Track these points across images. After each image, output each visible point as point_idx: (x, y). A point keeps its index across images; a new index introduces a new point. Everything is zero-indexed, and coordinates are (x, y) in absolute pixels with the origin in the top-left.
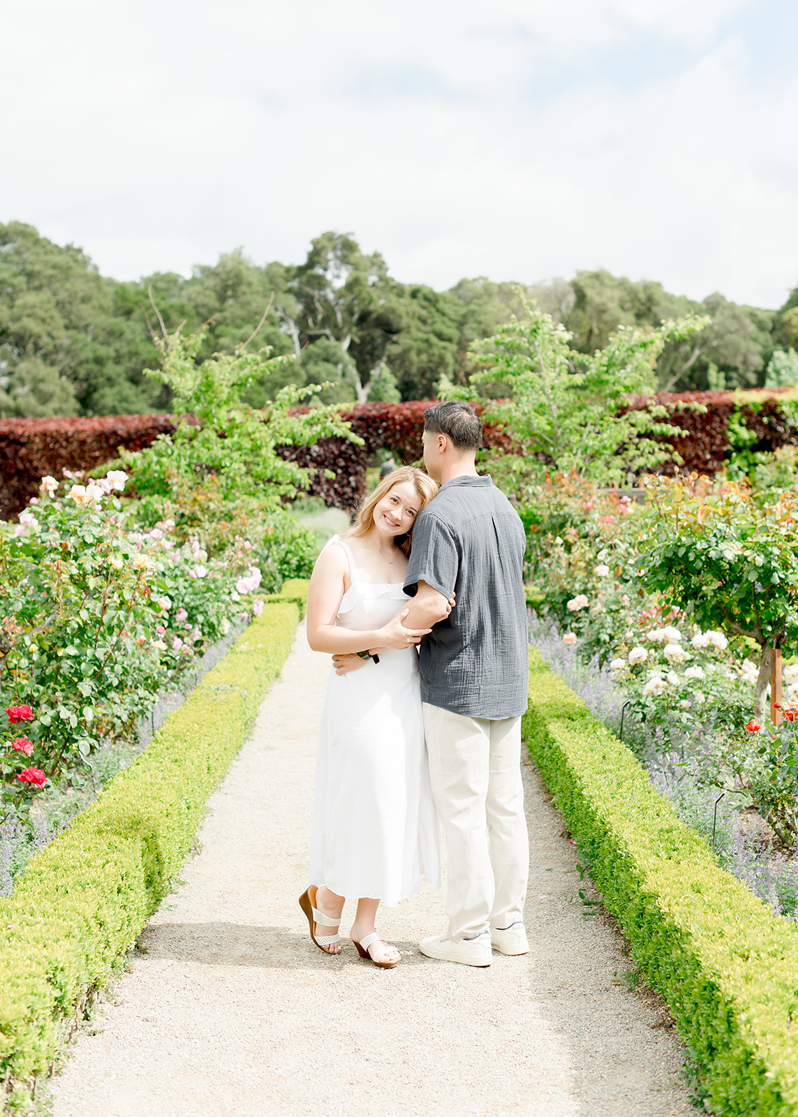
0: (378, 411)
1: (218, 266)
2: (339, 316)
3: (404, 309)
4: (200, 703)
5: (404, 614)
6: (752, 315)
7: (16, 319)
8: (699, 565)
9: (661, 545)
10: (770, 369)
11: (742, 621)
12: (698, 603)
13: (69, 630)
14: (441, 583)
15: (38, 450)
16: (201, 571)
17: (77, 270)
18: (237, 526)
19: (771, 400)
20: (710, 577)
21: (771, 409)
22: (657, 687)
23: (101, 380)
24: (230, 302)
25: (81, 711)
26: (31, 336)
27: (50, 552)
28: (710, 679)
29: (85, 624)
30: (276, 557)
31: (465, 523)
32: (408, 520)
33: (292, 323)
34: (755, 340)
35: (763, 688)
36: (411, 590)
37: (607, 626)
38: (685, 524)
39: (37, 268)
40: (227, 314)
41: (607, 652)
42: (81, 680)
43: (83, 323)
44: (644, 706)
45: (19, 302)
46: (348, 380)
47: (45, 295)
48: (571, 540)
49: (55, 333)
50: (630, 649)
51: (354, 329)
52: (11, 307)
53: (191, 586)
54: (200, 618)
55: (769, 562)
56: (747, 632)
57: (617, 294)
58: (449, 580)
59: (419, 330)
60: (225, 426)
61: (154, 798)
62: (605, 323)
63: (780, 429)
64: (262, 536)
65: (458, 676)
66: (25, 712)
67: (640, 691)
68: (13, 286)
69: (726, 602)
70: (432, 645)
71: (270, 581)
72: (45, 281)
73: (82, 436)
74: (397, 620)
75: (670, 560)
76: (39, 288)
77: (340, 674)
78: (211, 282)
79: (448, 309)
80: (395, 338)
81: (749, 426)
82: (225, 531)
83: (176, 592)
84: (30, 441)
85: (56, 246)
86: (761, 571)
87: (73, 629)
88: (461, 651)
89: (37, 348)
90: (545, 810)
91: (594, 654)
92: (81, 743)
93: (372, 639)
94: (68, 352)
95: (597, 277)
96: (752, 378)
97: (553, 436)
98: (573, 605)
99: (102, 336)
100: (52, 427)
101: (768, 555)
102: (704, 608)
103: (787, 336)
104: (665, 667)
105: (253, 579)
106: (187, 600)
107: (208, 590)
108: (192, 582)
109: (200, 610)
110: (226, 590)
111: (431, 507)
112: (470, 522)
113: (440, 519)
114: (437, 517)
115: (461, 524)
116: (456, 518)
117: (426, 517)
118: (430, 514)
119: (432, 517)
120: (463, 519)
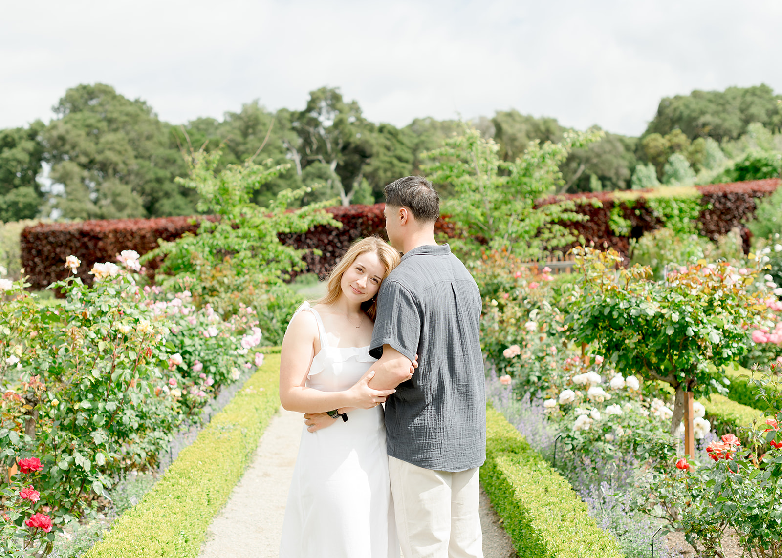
0: (356, 210)
1: (242, 112)
2: (329, 146)
3: (375, 141)
4: (207, 442)
5: (370, 376)
6: (621, 140)
7: (101, 152)
8: (621, 322)
9: (588, 305)
10: (634, 178)
11: (658, 369)
12: (621, 353)
13: (82, 387)
14: (404, 347)
15: (111, 244)
16: (213, 331)
17: (143, 116)
18: (246, 296)
19: (641, 197)
20: (630, 332)
21: (641, 204)
22: (584, 423)
23: (161, 194)
24: (251, 138)
25: (94, 456)
26: (111, 163)
27: (73, 319)
28: (628, 416)
29: (97, 381)
30: (279, 318)
31: (427, 289)
32: (372, 288)
33: (295, 152)
34: (623, 158)
35: (677, 425)
36: (376, 353)
37: (535, 369)
38: (609, 288)
39: (115, 115)
40: (249, 146)
41: (536, 390)
42: (94, 429)
43: (147, 154)
44: (573, 439)
45: (102, 140)
46: (335, 191)
47: (121, 134)
48: (503, 302)
49: (128, 162)
50: (560, 392)
51: (340, 155)
52: (97, 143)
53: (205, 343)
54: (213, 369)
55: (683, 318)
56: (663, 378)
57: (524, 127)
58: (412, 343)
59: (385, 155)
60: (237, 221)
61: (151, 538)
62: (516, 148)
63: (648, 218)
64: (266, 302)
65: (421, 431)
66: (35, 463)
67: (569, 426)
68: (98, 129)
69: (646, 352)
70: (396, 403)
71: (275, 337)
72: (120, 125)
73: (143, 233)
74: (364, 381)
75: (596, 318)
76: (116, 130)
77: (312, 431)
78: (237, 124)
79: (405, 140)
80: (368, 160)
81: (625, 217)
82: (237, 299)
83: (193, 348)
84: (106, 236)
85: (128, 100)
86: (677, 326)
87: (86, 386)
88: (424, 409)
89: (115, 172)
90: (495, 531)
91: (525, 392)
92: (95, 484)
93: (341, 400)
94: (137, 174)
95: (510, 115)
96: (622, 184)
97: (486, 223)
98: (508, 353)
99: (161, 162)
100: (121, 226)
101: (682, 313)
102: (627, 359)
103: (645, 155)
104: (588, 406)
105: (255, 337)
106: (202, 354)
107: (219, 346)
108: (206, 340)
109: (211, 363)
110: (233, 346)
111: (394, 275)
112: (431, 289)
113: (403, 286)
114: (400, 284)
115: (423, 291)
116: (418, 285)
117: (390, 285)
118: (394, 282)
119: (396, 285)
120: (424, 286)
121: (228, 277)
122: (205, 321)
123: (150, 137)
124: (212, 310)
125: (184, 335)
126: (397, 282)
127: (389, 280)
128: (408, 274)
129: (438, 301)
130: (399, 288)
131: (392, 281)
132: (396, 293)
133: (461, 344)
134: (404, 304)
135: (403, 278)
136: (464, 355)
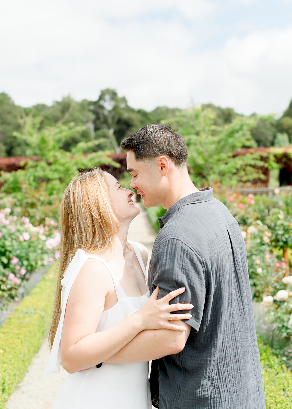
2: (110, 120)
3: (136, 118)
10: (276, 141)
16: (27, 236)
17: (5, 101)
18: (54, 208)
19: (286, 152)
23: (15, 144)
24: (66, 114)
31: (210, 244)
33: (91, 123)
34: (270, 130)
44: (287, 328)
46: (112, 145)
54: (25, 263)
60: (51, 160)
67: (284, 319)
78: (59, 107)
79: (152, 118)
96: (269, 144)
106: (18, 252)
107: (30, 246)
108: (20, 243)
109: (24, 258)
110: (40, 246)
111: (171, 231)
112: (214, 242)
113: (184, 244)
114: (181, 241)
115: (207, 247)
116: (201, 240)
117: (168, 242)
118: (173, 239)
119: (176, 242)
120: (208, 240)
121: (43, 196)
122: (22, 228)
123: (9, 113)
124: (27, 220)
125: (5, 239)
126: (177, 239)
127: (166, 236)
128: (187, 229)
129: (222, 254)
130: (180, 246)
131: (171, 238)
132: (177, 252)
133: (240, 296)
134: (187, 265)
135: (183, 234)
136: (243, 308)
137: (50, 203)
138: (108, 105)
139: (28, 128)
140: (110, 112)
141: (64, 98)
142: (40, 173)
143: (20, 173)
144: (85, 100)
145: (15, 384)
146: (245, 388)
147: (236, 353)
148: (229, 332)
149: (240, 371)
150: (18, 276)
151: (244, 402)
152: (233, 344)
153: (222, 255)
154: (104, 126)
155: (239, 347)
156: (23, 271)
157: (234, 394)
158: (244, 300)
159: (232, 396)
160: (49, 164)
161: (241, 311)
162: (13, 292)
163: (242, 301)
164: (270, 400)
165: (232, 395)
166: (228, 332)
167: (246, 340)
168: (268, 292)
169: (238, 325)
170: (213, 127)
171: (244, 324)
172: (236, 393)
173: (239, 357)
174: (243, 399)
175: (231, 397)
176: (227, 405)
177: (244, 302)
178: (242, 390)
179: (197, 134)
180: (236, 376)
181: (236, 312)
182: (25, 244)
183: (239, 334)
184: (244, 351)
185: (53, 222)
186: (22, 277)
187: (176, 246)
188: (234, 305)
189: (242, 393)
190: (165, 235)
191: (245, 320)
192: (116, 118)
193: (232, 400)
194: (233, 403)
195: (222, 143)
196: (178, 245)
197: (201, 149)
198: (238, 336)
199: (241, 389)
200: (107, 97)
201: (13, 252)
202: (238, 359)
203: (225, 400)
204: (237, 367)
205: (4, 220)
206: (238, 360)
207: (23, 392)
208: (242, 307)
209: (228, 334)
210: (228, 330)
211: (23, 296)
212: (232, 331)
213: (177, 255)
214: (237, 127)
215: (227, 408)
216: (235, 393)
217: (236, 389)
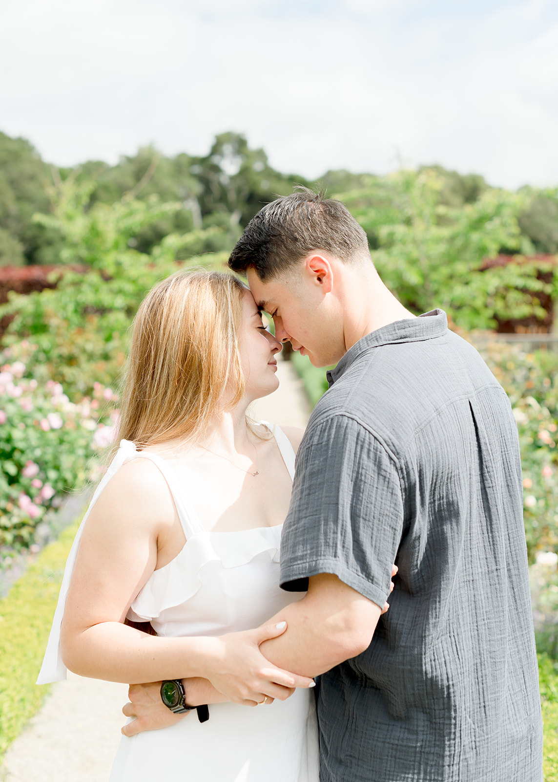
1: (137, 156)
2: (232, 196)
5: (274, 631)
14: (369, 577)
17: (24, 155)
31: (422, 429)
33: (193, 200)
54: (53, 475)
78: (131, 167)
106: (38, 453)
107: (61, 442)
108: (42, 434)
109: (50, 465)
110: (82, 442)
111: (340, 399)
112: (430, 426)
113: (364, 428)
114: (357, 422)
115: (412, 436)
116: (400, 422)
117: (331, 423)
118: (341, 416)
119: (347, 424)
120: (415, 422)
121: (92, 342)
122: (46, 405)
123: (32, 178)
124: (58, 388)
125: (13, 425)
126: (348, 417)
127: (328, 410)
128: (373, 396)
129: (448, 452)
130: (355, 431)
131: (337, 414)
132: (348, 444)
133: (491, 543)
134: (368, 472)
135: (363, 406)
136: (497, 570)
137: (106, 357)
138: (230, 166)
139: (65, 206)
140: (233, 178)
141: (141, 150)
142: (88, 297)
143: (47, 296)
144: (183, 155)
145: (23, 720)
146: (493, 740)
147: (479, 665)
148: (467, 619)
149: (484, 702)
150: (38, 500)
151: (491, 769)
152: (473, 646)
153: (448, 455)
154: (221, 206)
155: (485, 651)
156: (48, 492)
157: (470, 751)
158: (499, 553)
159: (468, 756)
160: (107, 279)
161: (491, 575)
162: (25, 532)
163: (495, 553)
164: (548, 768)
165: (467, 754)
166: (465, 619)
167: (500, 636)
168: (548, 544)
169: (484, 605)
170: (442, 210)
171: (497, 603)
172: (474, 750)
173: (484, 674)
174: (489, 762)
175: (464, 758)
176: (454, 773)
177: (500, 555)
178: (487, 743)
179: (408, 222)
180: (475, 714)
181: (480, 576)
182: (52, 437)
183: (485, 624)
184: (494, 660)
185: (109, 393)
186: (47, 504)
187: (347, 431)
188: (476, 563)
189: (488, 750)
190: (326, 409)
191: (499, 595)
192: (246, 192)
193: (466, 764)
194: (467, 771)
195: (459, 242)
196: (351, 429)
197: (415, 254)
198: (484, 628)
199: (486, 741)
200: (227, 149)
201: (28, 452)
202: (482, 677)
203: (452, 763)
204: (479, 694)
205: (10, 387)
206: (482, 680)
207: (39, 737)
208: (494, 568)
209: (465, 623)
210: (465, 615)
211: (46, 541)
212: (471, 618)
213: (348, 451)
214: (490, 210)
215: (454, 780)
216: (472, 749)
217: (475, 742)
